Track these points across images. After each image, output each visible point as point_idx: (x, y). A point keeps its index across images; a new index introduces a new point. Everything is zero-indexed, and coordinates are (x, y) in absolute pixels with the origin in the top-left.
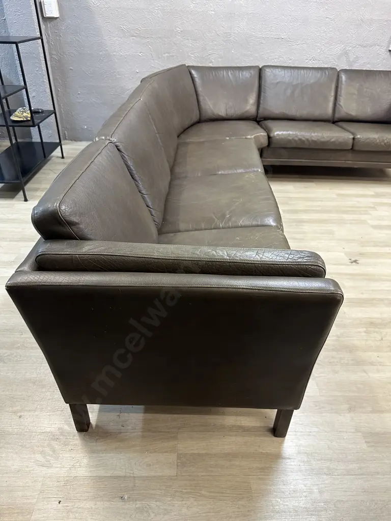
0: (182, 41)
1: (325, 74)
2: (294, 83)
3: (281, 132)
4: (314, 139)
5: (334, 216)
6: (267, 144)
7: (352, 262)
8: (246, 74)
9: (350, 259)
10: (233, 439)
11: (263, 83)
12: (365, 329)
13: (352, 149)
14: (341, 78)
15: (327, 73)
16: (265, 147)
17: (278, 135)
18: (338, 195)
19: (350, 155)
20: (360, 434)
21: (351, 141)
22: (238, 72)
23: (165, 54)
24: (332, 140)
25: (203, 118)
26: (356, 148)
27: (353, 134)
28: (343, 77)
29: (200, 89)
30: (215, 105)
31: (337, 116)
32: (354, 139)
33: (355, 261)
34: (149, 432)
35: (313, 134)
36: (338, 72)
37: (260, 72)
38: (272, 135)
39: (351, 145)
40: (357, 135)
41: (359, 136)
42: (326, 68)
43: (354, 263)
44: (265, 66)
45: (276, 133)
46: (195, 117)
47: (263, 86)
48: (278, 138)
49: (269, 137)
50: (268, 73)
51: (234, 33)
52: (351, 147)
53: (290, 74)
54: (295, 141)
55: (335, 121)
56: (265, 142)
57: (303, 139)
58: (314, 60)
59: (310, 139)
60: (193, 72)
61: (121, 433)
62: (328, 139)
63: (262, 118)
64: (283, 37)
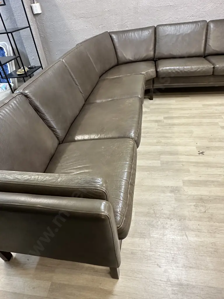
0: (109, 17)
1: (198, 25)
2: (178, 34)
3: (166, 67)
4: (185, 70)
5: (196, 120)
6: (155, 76)
7: (199, 154)
8: (146, 33)
9: (199, 152)
11: (157, 37)
12: (195, 203)
13: (213, 74)
14: (210, 27)
15: (200, 25)
16: (155, 78)
17: (162, 69)
18: (204, 105)
19: (212, 79)
21: (212, 70)
22: (141, 32)
23: (100, 26)
24: (199, 70)
25: (120, 63)
26: (216, 74)
27: (213, 64)
28: (212, 26)
29: (117, 45)
30: (128, 55)
31: (207, 52)
32: (214, 68)
33: (202, 153)
35: (185, 67)
36: (208, 23)
37: (155, 29)
38: (158, 70)
39: (212, 72)
40: (216, 65)
41: (217, 66)
42: (199, 21)
43: (201, 155)
44: (158, 25)
45: (161, 69)
46: (114, 62)
47: (157, 39)
48: (162, 71)
49: (157, 72)
50: (161, 29)
51: (140, 7)
52: (212, 74)
53: (174, 28)
54: (173, 73)
55: (205, 56)
56: (154, 75)
57: (179, 71)
58: (193, 17)
59: (183, 71)
60: (113, 35)
61: (26, 264)
62: (196, 70)
63: (157, 59)
64: (171, 4)
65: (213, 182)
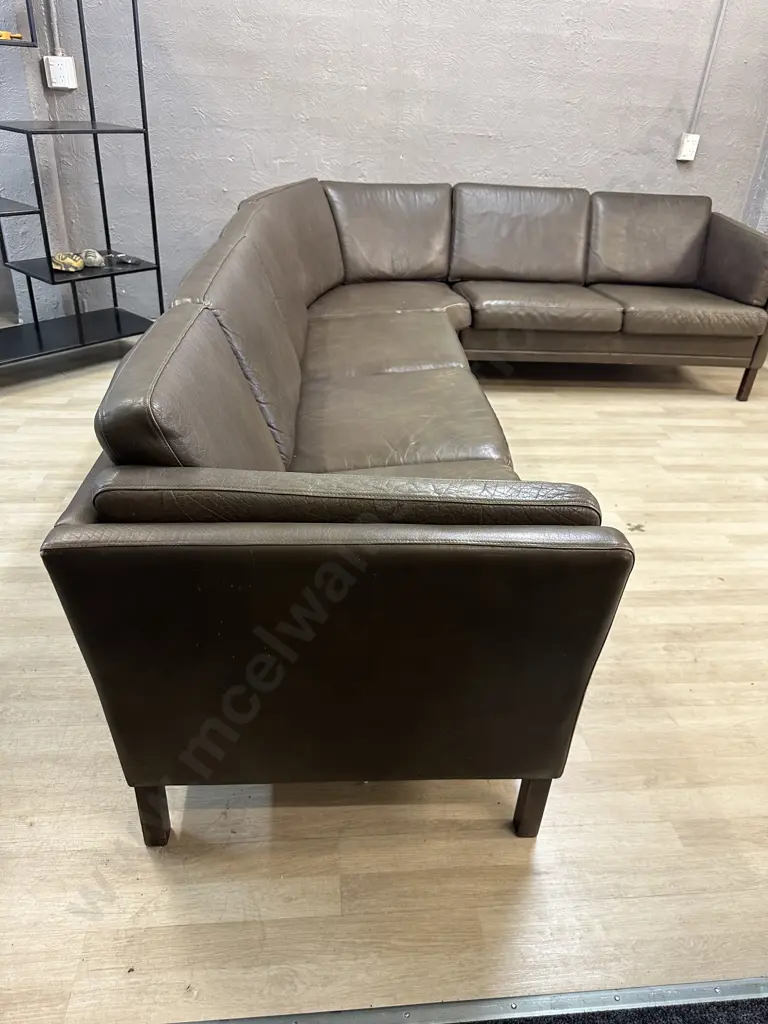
0: (309, 138)
1: (568, 198)
2: (515, 214)
3: (494, 302)
4: (553, 314)
5: (594, 450)
6: (469, 324)
7: (632, 530)
8: (428, 198)
9: (629, 525)
10: (442, 844)
11: (458, 214)
12: (663, 644)
13: (621, 331)
14: (597, 206)
15: (572, 199)
16: (466, 329)
17: (489, 306)
18: (600, 413)
19: (618, 343)
20: (669, 824)
21: (620, 316)
22: (412, 194)
23: (275, 159)
24: (586, 315)
25: (351, 276)
26: (629, 328)
27: (621, 303)
28: (600, 205)
29: (344, 224)
30: (372, 252)
31: (592, 272)
32: (624, 313)
33: (638, 528)
34: (285, 840)
35: (551, 305)
36: (591, 197)
37: (453, 194)
38: (477, 307)
39: (620, 322)
40: (629, 306)
41: (632, 308)
42: (571, 190)
43: (636, 531)
44: (460, 184)
45: (485, 303)
46: (337, 275)
47: (457, 220)
48: (488, 311)
49: (473, 311)
50: (466, 195)
51: (403, 125)
52: (618, 329)
53: (506, 198)
54: (520, 317)
55: (590, 283)
56: (465, 318)
57: (535, 313)
58: (546, 176)
59: (546, 315)
60: (331, 192)
61: (228, 845)
62: (579, 314)
63: (458, 277)
64: (491, 134)
65: (689, 593)
